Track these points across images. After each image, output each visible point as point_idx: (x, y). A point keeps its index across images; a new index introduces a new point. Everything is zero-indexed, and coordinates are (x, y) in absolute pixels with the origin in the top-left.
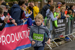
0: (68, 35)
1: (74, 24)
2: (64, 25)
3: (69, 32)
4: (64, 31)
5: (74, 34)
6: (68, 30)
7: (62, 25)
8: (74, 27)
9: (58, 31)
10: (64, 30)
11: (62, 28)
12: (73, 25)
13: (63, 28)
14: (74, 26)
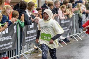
0: (17, 56)
1: (27, 37)
2: (10, 37)
3: (19, 51)
4: (10, 48)
5: (26, 53)
6: (16, 48)
7: (7, 39)
8: (26, 41)
9: (2, 49)
10: (11, 46)
11: (8, 44)
12: (24, 38)
13: (10, 43)
14: (27, 39)
